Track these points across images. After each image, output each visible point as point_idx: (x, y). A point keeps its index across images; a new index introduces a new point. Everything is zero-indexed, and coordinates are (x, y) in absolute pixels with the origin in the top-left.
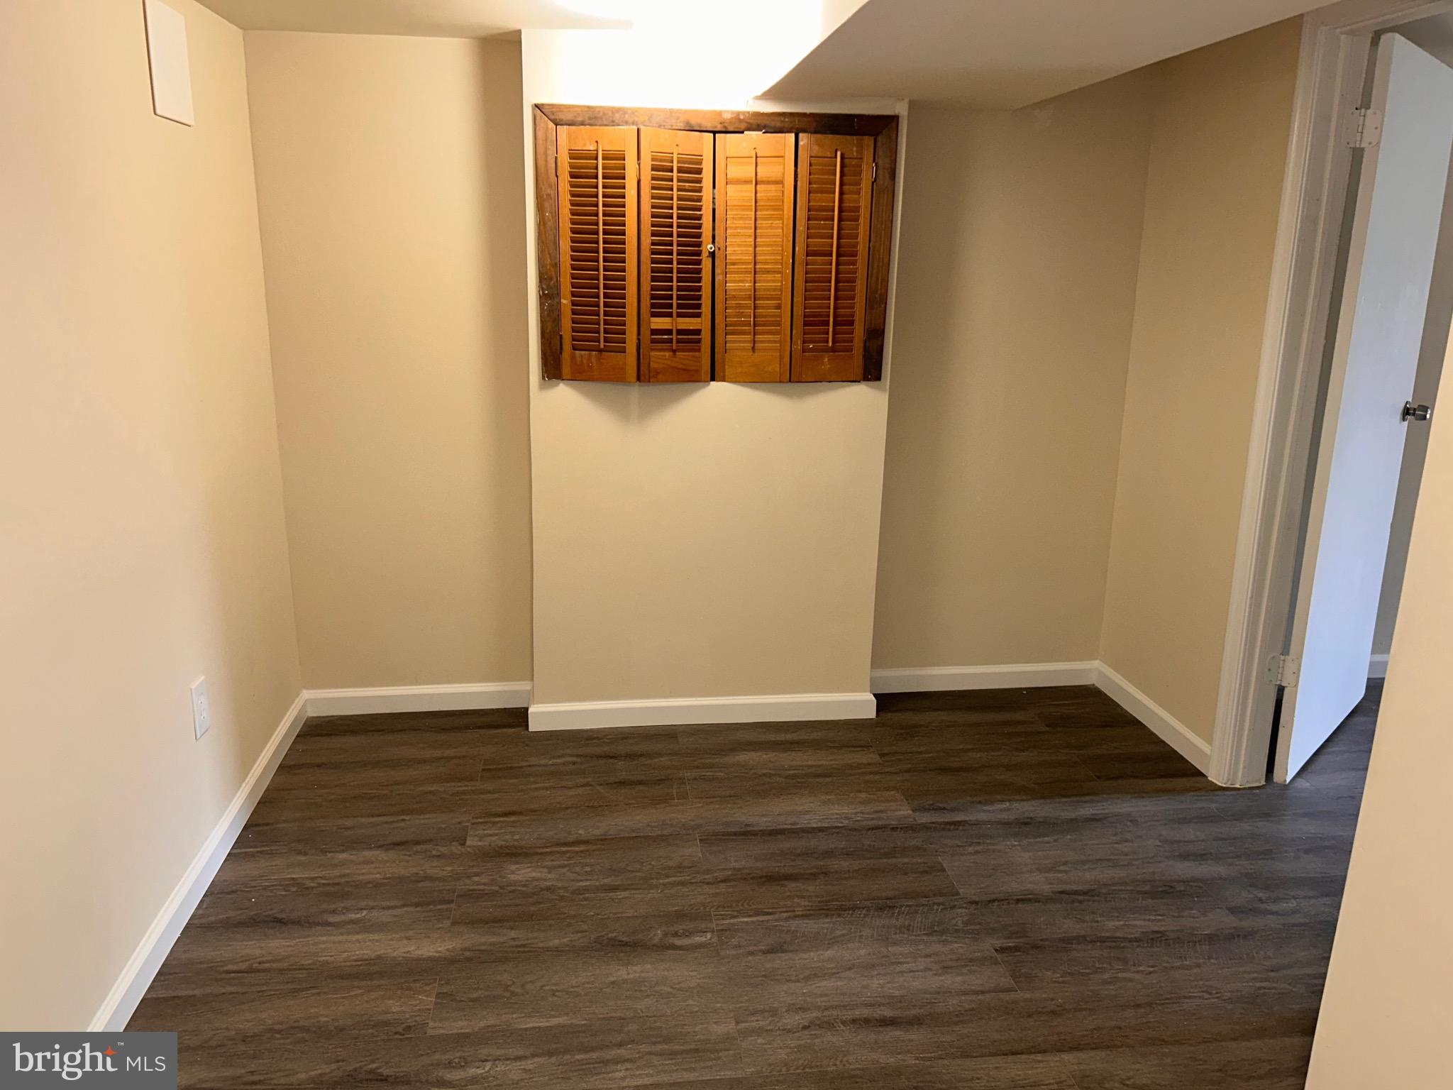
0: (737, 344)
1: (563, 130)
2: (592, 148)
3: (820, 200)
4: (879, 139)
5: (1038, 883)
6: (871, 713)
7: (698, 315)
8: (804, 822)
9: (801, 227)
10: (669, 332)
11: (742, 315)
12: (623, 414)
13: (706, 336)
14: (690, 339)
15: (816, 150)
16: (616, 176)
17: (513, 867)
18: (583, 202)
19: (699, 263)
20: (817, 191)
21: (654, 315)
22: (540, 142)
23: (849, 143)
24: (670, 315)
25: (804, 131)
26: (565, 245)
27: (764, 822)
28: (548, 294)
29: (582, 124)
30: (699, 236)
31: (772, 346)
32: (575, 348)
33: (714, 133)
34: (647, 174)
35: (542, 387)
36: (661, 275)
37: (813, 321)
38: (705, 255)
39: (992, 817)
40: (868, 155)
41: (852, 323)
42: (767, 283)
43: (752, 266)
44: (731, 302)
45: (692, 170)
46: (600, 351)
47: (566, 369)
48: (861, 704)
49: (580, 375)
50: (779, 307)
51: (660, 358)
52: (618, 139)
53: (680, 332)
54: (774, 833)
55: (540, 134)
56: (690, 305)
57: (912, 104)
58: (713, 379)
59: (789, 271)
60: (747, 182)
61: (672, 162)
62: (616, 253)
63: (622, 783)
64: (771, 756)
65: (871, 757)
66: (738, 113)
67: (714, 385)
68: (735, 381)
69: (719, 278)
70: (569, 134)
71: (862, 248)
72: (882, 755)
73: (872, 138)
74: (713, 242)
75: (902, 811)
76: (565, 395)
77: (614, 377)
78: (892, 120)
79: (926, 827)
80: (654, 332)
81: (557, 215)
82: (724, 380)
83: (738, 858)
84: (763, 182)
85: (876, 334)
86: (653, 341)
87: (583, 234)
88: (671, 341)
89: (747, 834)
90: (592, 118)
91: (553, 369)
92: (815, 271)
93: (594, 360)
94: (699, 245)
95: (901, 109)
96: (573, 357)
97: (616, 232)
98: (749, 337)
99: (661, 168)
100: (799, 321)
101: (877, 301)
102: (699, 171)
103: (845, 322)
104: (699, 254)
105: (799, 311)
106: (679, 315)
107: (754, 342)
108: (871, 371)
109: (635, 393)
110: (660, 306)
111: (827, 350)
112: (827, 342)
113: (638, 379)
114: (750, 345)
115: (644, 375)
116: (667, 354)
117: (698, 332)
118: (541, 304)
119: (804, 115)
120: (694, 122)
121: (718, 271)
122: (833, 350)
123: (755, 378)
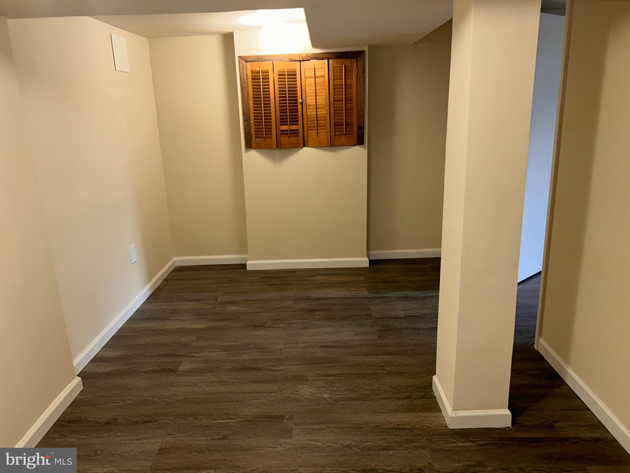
0: (312, 134)
1: (249, 64)
2: (258, 69)
3: (337, 82)
4: (359, 59)
5: (402, 313)
6: (367, 265)
7: (298, 124)
8: (329, 296)
9: (331, 92)
10: (287, 131)
11: (313, 124)
12: (273, 159)
13: (301, 131)
14: (295, 132)
15: (335, 65)
16: (266, 79)
17: (230, 307)
18: (256, 87)
19: (297, 106)
20: (336, 79)
21: (281, 125)
22: (241, 68)
23: (348, 62)
24: (287, 125)
25: (331, 58)
26: (251, 103)
27: (316, 296)
28: (246, 120)
29: (255, 61)
30: (297, 97)
31: (324, 134)
32: (256, 137)
33: (300, 61)
34: (276, 77)
35: (246, 151)
36: (283, 111)
37: (338, 125)
38: (299, 103)
39: (395, 295)
40: (354, 66)
41: (352, 125)
42: (322, 112)
43: (315, 106)
44: (309, 119)
45: (292, 75)
46: (264, 138)
47: (253, 146)
48: (363, 261)
49: (258, 147)
50: (325, 120)
51: (284, 139)
52: (266, 66)
53: (291, 130)
54: (318, 299)
55: (241, 66)
56: (295, 120)
57: (370, 47)
58: (304, 146)
59: (328, 108)
60: (312, 77)
61: (285, 72)
62: (267, 104)
63: (273, 285)
64: (327, 277)
65: (362, 278)
66: (307, 54)
67: (304, 148)
68: (312, 147)
69: (304, 111)
70: (251, 65)
71: (354, 98)
72: (365, 278)
73: (356, 59)
74: (302, 99)
75: (366, 293)
76: (254, 154)
77: (268, 147)
78: (363, 52)
79: (371, 298)
80: (282, 131)
81: (248, 93)
82: (308, 146)
83: (302, 305)
84: (318, 77)
85: (361, 128)
86: (281, 134)
87: (257, 98)
88: (288, 134)
89: (309, 299)
90: (258, 59)
91: (249, 145)
92: (337, 107)
93: (262, 142)
94: (297, 100)
95: (366, 48)
96: (256, 141)
97: (267, 97)
98: (316, 131)
99: (281, 75)
100: (333, 125)
101: (361, 116)
102: (296, 75)
103: (349, 124)
104: (297, 103)
105: (332, 121)
106: (290, 125)
107: (318, 133)
108: (360, 141)
109: (277, 152)
110: (283, 122)
111: (343, 135)
112: (343, 132)
113: (277, 147)
114: (316, 134)
115: (279, 146)
116: (287, 138)
117: (298, 130)
118: (244, 123)
119: (331, 53)
120: (293, 58)
121: (304, 109)
122: (346, 134)
123: (319, 146)
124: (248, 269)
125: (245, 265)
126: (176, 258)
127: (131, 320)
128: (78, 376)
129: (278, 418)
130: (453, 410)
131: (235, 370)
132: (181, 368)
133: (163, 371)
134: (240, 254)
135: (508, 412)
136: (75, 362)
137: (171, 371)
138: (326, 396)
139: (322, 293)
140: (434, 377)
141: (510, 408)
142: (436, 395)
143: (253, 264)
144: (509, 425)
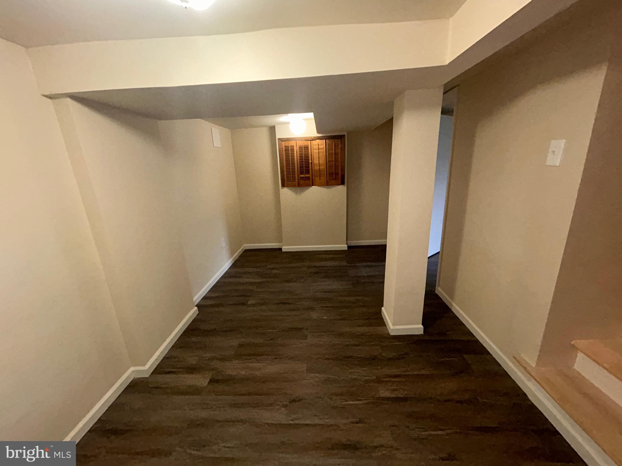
0: (317, 179)
1: (283, 143)
2: (288, 145)
3: (331, 152)
4: (342, 139)
5: (365, 274)
6: (347, 249)
7: (309, 174)
8: (326, 265)
10: (304, 177)
11: (317, 173)
12: (296, 193)
13: (311, 177)
14: (308, 178)
15: (329, 142)
16: (293, 150)
17: (273, 271)
18: (287, 155)
20: (330, 150)
22: (279, 145)
23: (336, 141)
24: (303, 174)
25: (327, 139)
27: (319, 265)
28: (282, 172)
29: (286, 141)
30: (309, 159)
31: (324, 179)
32: (287, 181)
33: (311, 141)
34: (298, 149)
35: (282, 188)
36: (301, 167)
37: (331, 174)
38: (310, 163)
39: (362, 265)
40: (339, 143)
42: (322, 167)
43: (319, 164)
44: (315, 171)
45: (306, 148)
46: (291, 181)
47: (286, 185)
48: (344, 247)
49: (288, 186)
50: (324, 172)
51: (302, 182)
52: (293, 143)
53: (306, 177)
55: (279, 143)
56: (308, 172)
57: (348, 133)
59: (325, 165)
60: (317, 149)
61: (303, 146)
62: (293, 164)
63: (296, 259)
65: (344, 255)
66: (315, 137)
67: (313, 186)
68: (317, 186)
69: (313, 167)
70: (285, 143)
71: (340, 160)
72: (346, 255)
73: (340, 140)
74: (311, 161)
75: (345, 264)
76: (285, 190)
77: (294, 186)
78: (344, 136)
79: (348, 266)
80: (301, 177)
81: (283, 157)
82: (315, 186)
84: (320, 149)
85: (343, 176)
86: (301, 179)
87: (287, 160)
88: (304, 179)
90: (288, 140)
91: (283, 185)
92: (330, 165)
93: (290, 183)
94: (309, 161)
95: (346, 133)
96: (287, 183)
97: (293, 159)
99: (301, 148)
100: (328, 174)
101: (343, 170)
102: (308, 148)
103: (337, 174)
105: (328, 172)
106: (305, 174)
107: (320, 178)
108: (343, 183)
109: (298, 189)
110: (302, 173)
111: (334, 179)
115: (299, 185)
116: (304, 181)
117: (309, 177)
118: (281, 174)
119: (327, 136)
120: (307, 139)
123: (320, 185)
124: (283, 251)
125: (281, 249)
126: (245, 245)
127: (223, 277)
128: (196, 306)
129: (301, 329)
130: (393, 325)
131: (277, 304)
132: (249, 303)
133: (240, 304)
134: (279, 243)
135: (422, 326)
136: (194, 300)
137: (243, 304)
138: (325, 318)
139: (323, 264)
140: (383, 308)
141: (423, 324)
142: (383, 317)
143: (285, 248)
144: (422, 333)
